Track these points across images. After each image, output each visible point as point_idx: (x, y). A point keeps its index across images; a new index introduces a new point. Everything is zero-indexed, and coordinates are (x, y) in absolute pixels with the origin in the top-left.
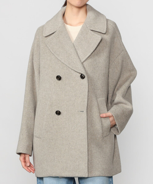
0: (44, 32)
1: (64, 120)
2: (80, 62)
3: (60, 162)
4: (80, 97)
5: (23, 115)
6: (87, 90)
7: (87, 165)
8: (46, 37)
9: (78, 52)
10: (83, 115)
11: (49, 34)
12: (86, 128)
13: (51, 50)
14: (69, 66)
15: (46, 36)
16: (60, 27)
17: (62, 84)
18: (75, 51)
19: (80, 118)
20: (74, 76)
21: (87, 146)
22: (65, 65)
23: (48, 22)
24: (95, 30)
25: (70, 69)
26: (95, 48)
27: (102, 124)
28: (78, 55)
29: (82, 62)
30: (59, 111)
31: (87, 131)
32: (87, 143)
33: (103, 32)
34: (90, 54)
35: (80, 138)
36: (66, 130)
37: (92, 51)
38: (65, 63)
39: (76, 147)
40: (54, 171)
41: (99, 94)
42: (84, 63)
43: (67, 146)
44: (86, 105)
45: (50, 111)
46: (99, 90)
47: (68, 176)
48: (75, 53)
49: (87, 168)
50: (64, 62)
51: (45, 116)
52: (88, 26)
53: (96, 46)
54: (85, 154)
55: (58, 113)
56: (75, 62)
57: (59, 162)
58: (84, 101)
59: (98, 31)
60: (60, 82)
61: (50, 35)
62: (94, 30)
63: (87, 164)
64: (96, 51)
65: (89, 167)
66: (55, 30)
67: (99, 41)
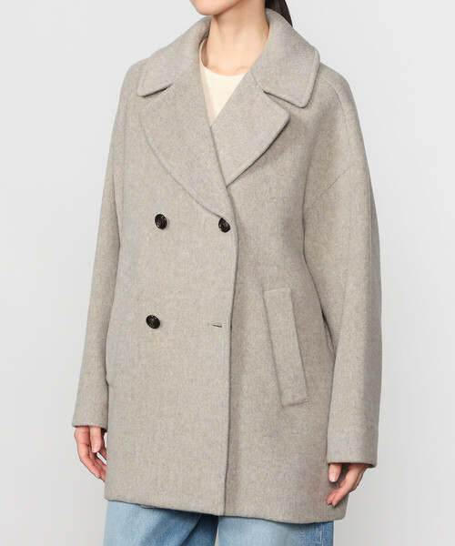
0: (141, 82)
1: (167, 345)
2: (222, 184)
3: (150, 464)
4: (214, 283)
5: (89, 317)
6: (234, 267)
7: (223, 481)
8: (145, 97)
9: (220, 153)
10: (220, 337)
11: (152, 91)
12: (227, 376)
13: (151, 139)
14: (191, 192)
15: (145, 94)
16: (182, 75)
17: (169, 241)
18: (212, 149)
19: (211, 345)
20: (203, 222)
21: (226, 425)
22: (180, 187)
23: (157, 53)
24: (277, 95)
25: (193, 201)
26: (265, 147)
27: (275, 365)
28: (218, 161)
29: (228, 182)
30: (156, 319)
31: (230, 384)
33: (297, 103)
34: (250, 162)
35: (209, 400)
36: (171, 373)
37: (258, 154)
38: (181, 182)
39: (197, 426)
41: (271, 277)
42: (233, 187)
43: (172, 419)
44: (229, 309)
45: (135, 314)
46: (271, 265)
47: (167, 506)
48: (211, 155)
49: (223, 489)
50: (177, 178)
52: (257, 79)
53: (269, 140)
54: (219, 448)
55: (153, 322)
56: (206, 181)
57: (147, 462)
58: (224, 298)
59: (283, 96)
60: (164, 233)
62: (273, 92)
63: (223, 477)
65: (228, 486)
66: (170, 82)
67: (279, 128)
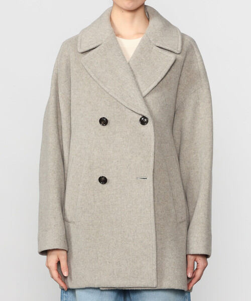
0: (78, 45)
1: (112, 193)
2: (141, 96)
3: (108, 263)
4: (140, 154)
10: (146, 184)
11: (87, 49)
12: (153, 206)
13: (92, 75)
14: (123, 103)
15: (82, 51)
16: (107, 39)
17: (109, 132)
19: (141, 190)
20: (129, 120)
22: (115, 100)
24: (163, 47)
25: (123, 108)
26: (164, 74)
27: (173, 199)
29: (144, 94)
30: (105, 178)
32: (155, 231)
33: (176, 51)
34: (155, 83)
35: (142, 222)
36: (117, 209)
37: (160, 78)
38: (116, 97)
39: (136, 237)
40: (97, 278)
41: (167, 149)
42: (147, 98)
43: (120, 235)
44: (152, 168)
45: (90, 177)
46: (167, 143)
49: (156, 272)
50: (113, 95)
51: (81, 186)
52: (151, 40)
53: (166, 70)
54: (151, 248)
55: (103, 180)
56: (132, 96)
57: (106, 262)
58: (148, 161)
59: (167, 48)
60: (105, 128)
61: (90, 50)
62: (161, 46)
63: (156, 265)
64: (164, 80)
66: (100, 43)
67: (171, 63)
